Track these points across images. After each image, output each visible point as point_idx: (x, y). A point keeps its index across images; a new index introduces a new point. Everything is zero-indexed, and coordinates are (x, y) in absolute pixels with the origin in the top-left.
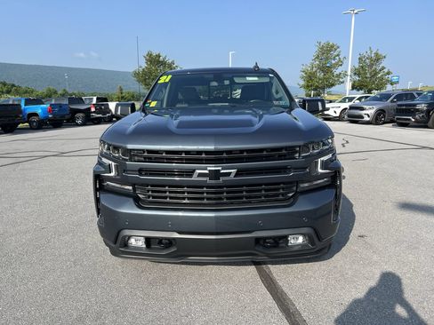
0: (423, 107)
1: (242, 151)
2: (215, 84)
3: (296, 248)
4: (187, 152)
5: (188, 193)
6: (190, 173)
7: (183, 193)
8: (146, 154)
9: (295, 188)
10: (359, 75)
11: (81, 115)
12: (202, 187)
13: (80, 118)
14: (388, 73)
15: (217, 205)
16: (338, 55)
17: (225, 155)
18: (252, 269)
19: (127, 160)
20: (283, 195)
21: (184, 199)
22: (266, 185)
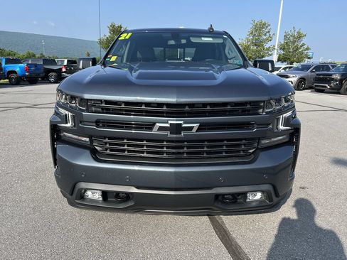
0: (337, 76)
1: (205, 105)
2: (172, 42)
3: (254, 204)
4: (148, 104)
5: (148, 146)
6: (150, 126)
7: (142, 146)
8: (103, 105)
9: (256, 145)
10: (284, 49)
11: (54, 74)
12: (163, 141)
13: (53, 76)
14: (307, 49)
15: (176, 160)
16: (269, 32)
17: (187, 108)
18: (206, 219)
19: (83, 111)
20: (243, 151)
21: (143, 152)
22: (228, 140)
